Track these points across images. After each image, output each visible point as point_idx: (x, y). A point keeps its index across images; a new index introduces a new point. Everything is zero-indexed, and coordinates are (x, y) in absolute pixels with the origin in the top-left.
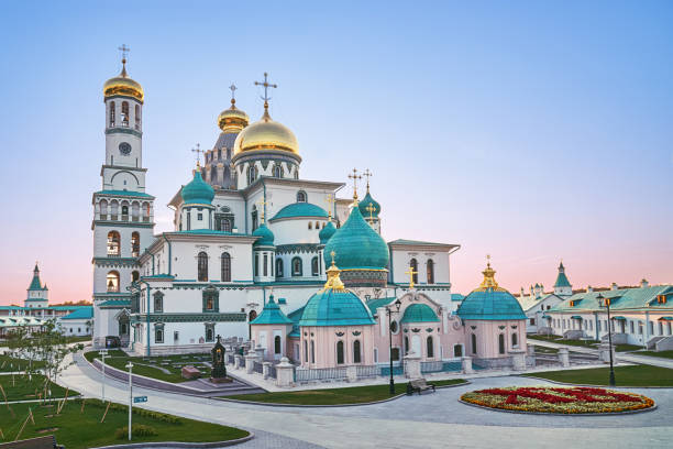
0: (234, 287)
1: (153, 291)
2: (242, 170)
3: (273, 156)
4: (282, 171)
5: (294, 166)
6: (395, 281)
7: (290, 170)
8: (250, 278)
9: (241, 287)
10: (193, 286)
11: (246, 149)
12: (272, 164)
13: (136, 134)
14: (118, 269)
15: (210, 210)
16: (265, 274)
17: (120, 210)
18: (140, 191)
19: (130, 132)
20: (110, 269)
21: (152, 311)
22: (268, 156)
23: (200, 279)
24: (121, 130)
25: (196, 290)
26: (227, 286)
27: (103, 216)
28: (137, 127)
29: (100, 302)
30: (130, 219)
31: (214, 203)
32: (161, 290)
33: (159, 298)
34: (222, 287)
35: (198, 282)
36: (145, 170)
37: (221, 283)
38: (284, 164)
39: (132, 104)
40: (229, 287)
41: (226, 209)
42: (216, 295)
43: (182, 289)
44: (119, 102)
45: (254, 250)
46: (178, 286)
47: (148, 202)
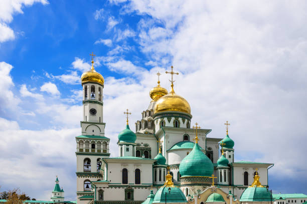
0: (142, 187)
1: (98, 189)
2: (157, 123)
3: (174, 115)
4: (179, 123)
5: (186, 120)
6: (235, 184)
7: (184, 122)
8: (151, 182)
9: (146, 187)
10: (119, 187)
11: (160, 111)
12: (173, 119)
13: (99, 103)
14: (89, 179)
15: (134, 146)
16: (160, 180)
17: (90, 146)
18: (101, 135)
19: (95, 102)
20: (85, 179)
21: (97, 199)
22: (171, 115)
23: (123, 183)
24: (90, 102)
25: (121, 188)
26: (138, 186)
27: (81, 150)
28: (100, 99)
29: (80, 196)
30: (96, 151)
31: (137, 142)
32: (102, 188)
33: (101, 192)
34: (136, 187)
35: (122, 185)
36: (104, 124)
37: (135, 185)
38: (180, 119)
39: (97, 86)
40: (139, 187)
41: (146, 145)
42: (133, 191)
43: (113, 188)
44: (89, 86)
45: (154, 167)
46: (111, 187)
47: (106, 141)
